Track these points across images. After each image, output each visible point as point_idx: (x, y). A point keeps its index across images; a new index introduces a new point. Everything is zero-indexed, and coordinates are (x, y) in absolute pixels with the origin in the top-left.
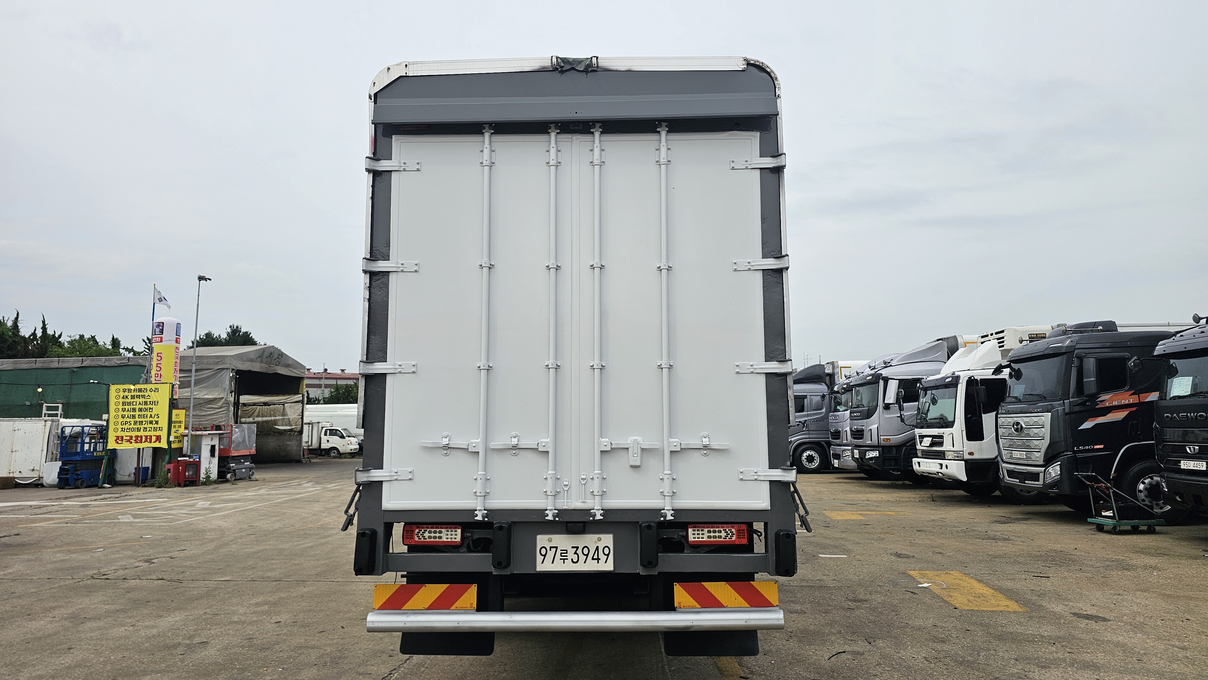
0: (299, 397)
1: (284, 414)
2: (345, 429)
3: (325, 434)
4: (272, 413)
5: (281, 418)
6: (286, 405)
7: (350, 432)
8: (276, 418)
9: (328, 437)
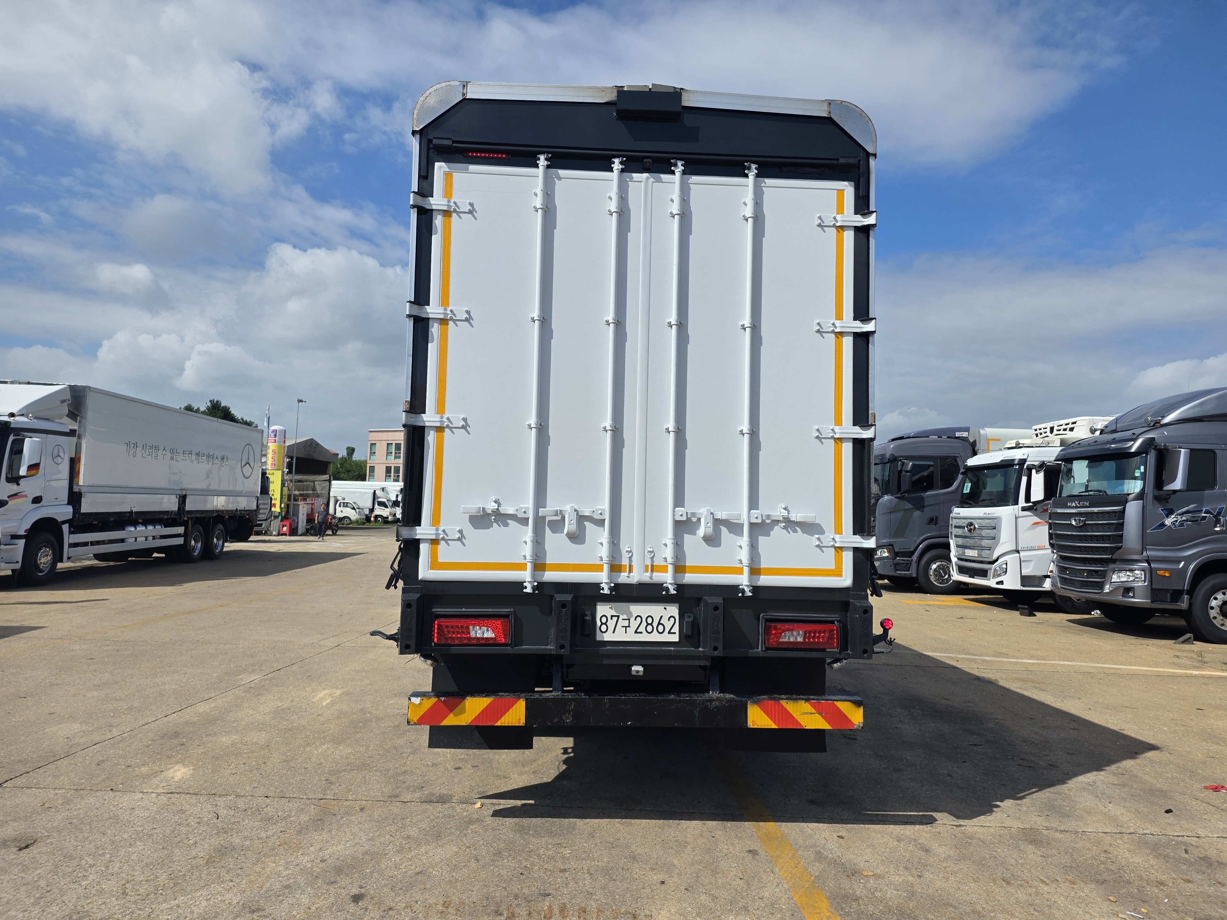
0: (327, 477)
1: (314, 489)
2: (355, 503)
3: (340, 506)
4: (305, 488)
5: (311, 492)
6: (316, 483)
7: (358, 505)
8: (307, 492)
9: (342, 508)
